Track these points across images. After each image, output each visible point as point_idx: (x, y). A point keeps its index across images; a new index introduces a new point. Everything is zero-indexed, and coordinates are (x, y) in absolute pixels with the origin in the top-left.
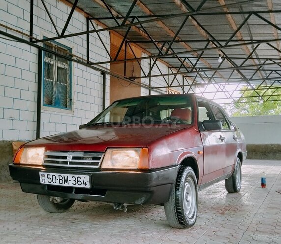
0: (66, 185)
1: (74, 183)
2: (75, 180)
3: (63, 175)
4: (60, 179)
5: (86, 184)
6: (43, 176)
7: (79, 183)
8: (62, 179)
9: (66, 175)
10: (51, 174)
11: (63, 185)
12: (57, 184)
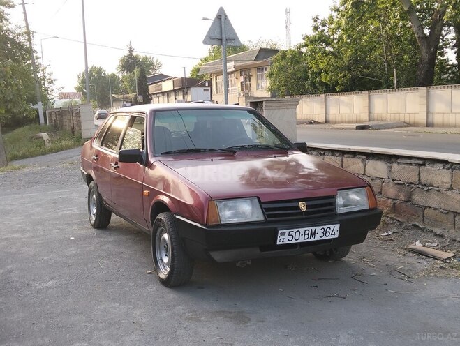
0: (312, 239)
1: (322, 235)
2: (323, 232)
3: (310, 229)
4: (305, 234)
5: (334, 234)
6: (283, 234)
7: (327, 234)
8: (308, 234)
9: (313, 228)
10: (295, 230)
11: (309, 240)
12: (301, 240)
